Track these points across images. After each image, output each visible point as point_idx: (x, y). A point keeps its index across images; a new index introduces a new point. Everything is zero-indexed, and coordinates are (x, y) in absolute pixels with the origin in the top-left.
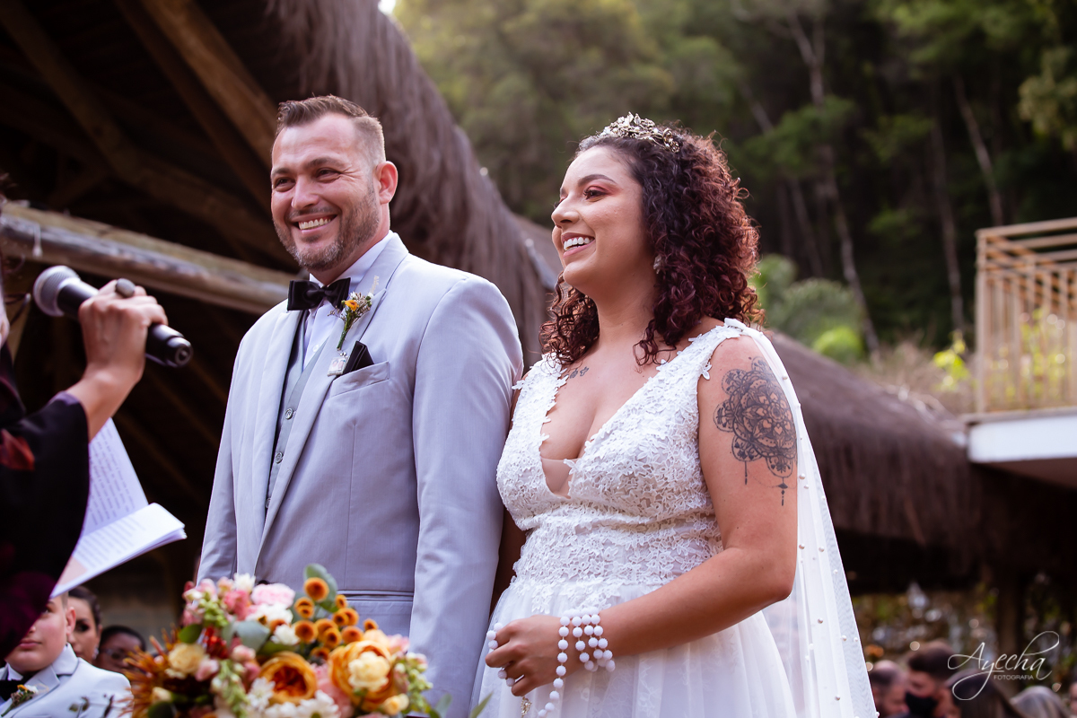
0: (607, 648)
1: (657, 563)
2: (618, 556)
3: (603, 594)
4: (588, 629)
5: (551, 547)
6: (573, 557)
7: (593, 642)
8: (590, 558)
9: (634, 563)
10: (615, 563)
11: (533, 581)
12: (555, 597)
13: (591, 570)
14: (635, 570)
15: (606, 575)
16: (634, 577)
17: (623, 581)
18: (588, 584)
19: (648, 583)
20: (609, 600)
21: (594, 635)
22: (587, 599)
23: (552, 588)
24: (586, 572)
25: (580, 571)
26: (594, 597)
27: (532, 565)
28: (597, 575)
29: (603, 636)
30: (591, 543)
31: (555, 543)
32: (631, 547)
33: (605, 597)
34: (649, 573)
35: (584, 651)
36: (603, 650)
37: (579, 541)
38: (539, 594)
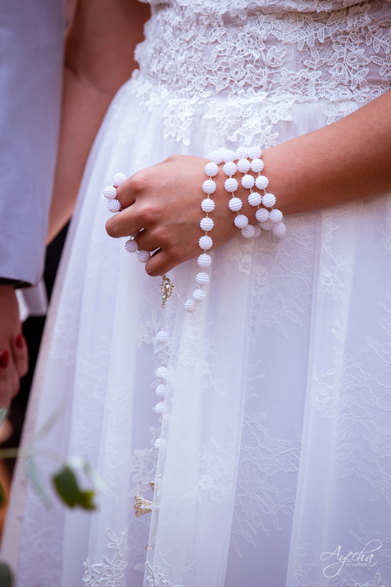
0: (275, 207)
1: (346, 68)
2: (288, 59)
3: (267, 117)
4: (247, 181)
5: (188, 43)
6: (221, 60)
7: (254, 198)
8: (246, 62)
9: (311, 69)
10: (284, 71)
11: (164, 90)
12: (197, 118)
13: (249, 82)
14: (313, 80)
15: (270, 88)
16: (312, 91)
17: (296, 97)
18: (246, 102)
19: (332, 99)
20: (276, 127)
21: (255, 189)
22: (244, 125)
23: (193, 105)
24: (242, 83)
25: (232, 81)
26: (254, 122)
27: (160, 66)
28: (258, 88)
29: (269, 189)
30: (246, 40)
31: (194, 38)
32: (306, 46)
33: (270, 122)
34: (333, 83)
35: (241, 212)
36: (269, 210)
37: (229, 37)
38: (173, 112)
